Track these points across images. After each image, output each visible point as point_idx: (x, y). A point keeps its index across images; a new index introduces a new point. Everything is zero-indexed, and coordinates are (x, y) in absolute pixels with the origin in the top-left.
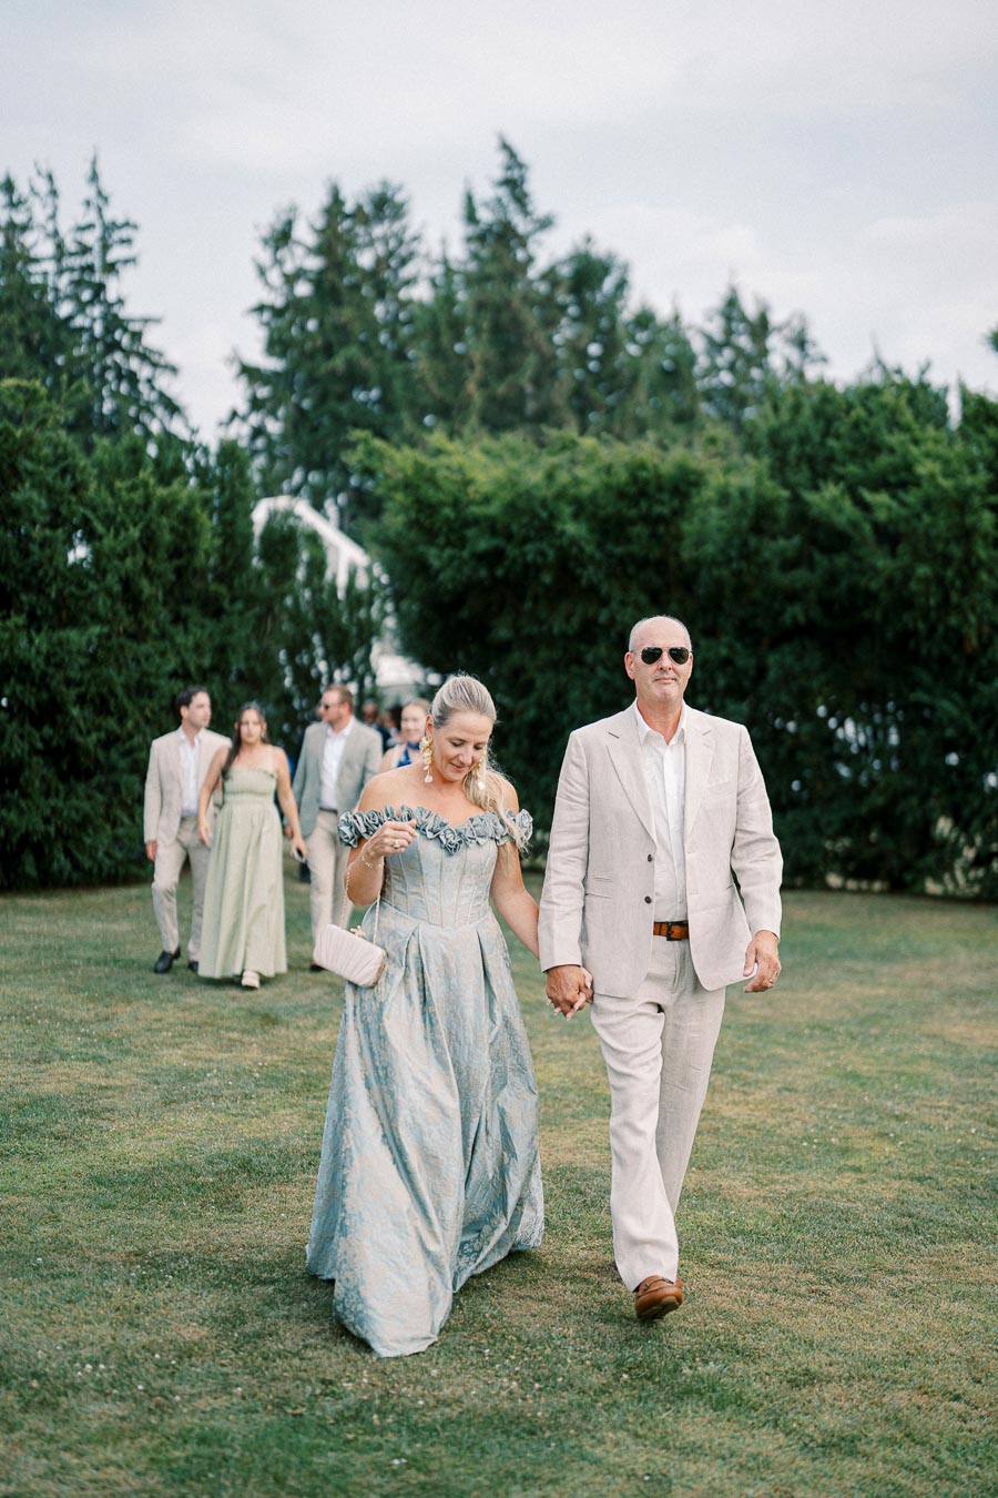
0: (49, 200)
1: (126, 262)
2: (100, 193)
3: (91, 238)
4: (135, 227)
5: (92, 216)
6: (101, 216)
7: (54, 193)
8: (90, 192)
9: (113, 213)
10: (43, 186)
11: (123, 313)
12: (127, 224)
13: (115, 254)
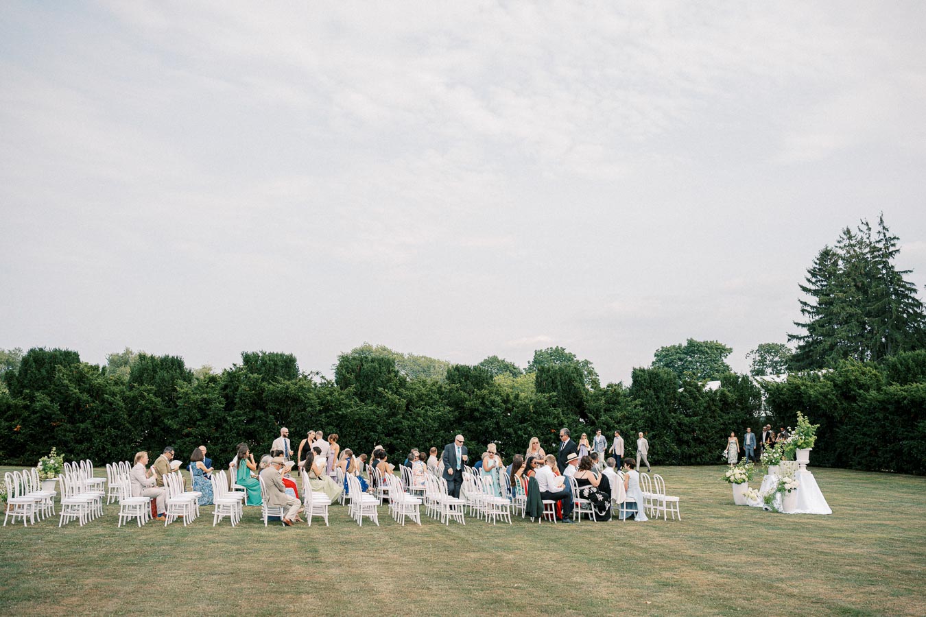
0: (867, 232)
1: (895, 251)
2: (884, 228)
3: (880, 245)
4: (898, 239)
5: (882, 236)
6: (885, 236)
7: (869, 229)
8: (880, 229)
9: (888, 235)
10: (864, 228)
11: (896, 270)
12: (895, 238)
13: (892, 249)
